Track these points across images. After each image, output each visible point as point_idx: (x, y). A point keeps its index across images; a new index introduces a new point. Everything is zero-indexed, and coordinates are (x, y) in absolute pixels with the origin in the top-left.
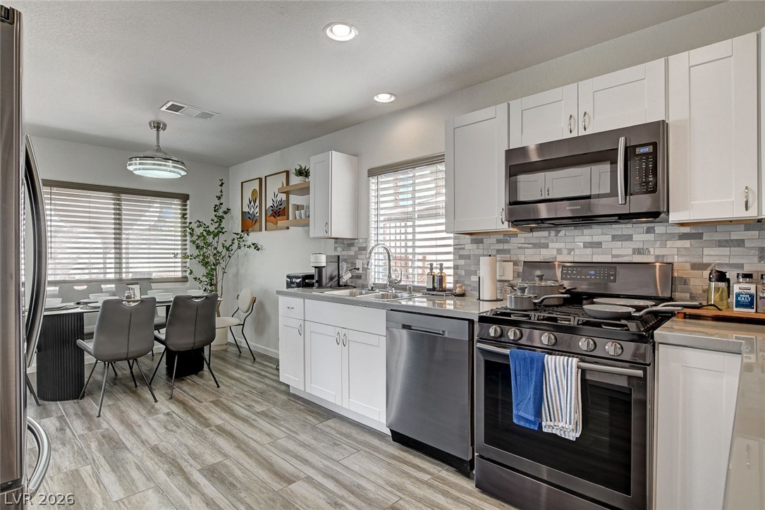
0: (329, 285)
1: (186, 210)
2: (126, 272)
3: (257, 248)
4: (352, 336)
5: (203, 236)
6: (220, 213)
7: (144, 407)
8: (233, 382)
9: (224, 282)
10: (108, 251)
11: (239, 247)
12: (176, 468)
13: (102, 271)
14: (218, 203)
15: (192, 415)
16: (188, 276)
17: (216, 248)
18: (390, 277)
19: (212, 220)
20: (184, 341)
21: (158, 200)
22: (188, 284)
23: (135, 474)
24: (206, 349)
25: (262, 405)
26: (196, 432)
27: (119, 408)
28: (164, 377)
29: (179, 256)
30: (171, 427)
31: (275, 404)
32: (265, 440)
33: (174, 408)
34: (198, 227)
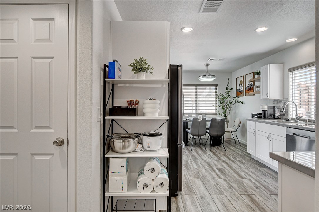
0: (269, 118)
1: (216, 90)
2: (199, 111)
3: (242, 103)
4: (273, 137)
5: (222, 99)
6: (229, 90)
7: (203, 151)
8: (230, 150)
9: (230, 116)
10: (193, 104)
11: (235, 103)
12: (210, 166)
13: (191, 110)
14: (227, 86)
15: (216, 156)
16: (217, 113)
17: (227, 103)
18: (297, 115)
19: (225, 93)
20: (215, 133)
21: (208, 87)
22: (217, 115)
23: (200, 165)
24: (222, 137)
25: (239, 158)
26: (216, 160)
27: (196, 150)
28: (209, 145)
29: (214, 106)
30: (210, 157)
31: (244, 159)
32: (238, 167)
33: (211, 153)
34: (220, 96)
